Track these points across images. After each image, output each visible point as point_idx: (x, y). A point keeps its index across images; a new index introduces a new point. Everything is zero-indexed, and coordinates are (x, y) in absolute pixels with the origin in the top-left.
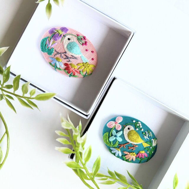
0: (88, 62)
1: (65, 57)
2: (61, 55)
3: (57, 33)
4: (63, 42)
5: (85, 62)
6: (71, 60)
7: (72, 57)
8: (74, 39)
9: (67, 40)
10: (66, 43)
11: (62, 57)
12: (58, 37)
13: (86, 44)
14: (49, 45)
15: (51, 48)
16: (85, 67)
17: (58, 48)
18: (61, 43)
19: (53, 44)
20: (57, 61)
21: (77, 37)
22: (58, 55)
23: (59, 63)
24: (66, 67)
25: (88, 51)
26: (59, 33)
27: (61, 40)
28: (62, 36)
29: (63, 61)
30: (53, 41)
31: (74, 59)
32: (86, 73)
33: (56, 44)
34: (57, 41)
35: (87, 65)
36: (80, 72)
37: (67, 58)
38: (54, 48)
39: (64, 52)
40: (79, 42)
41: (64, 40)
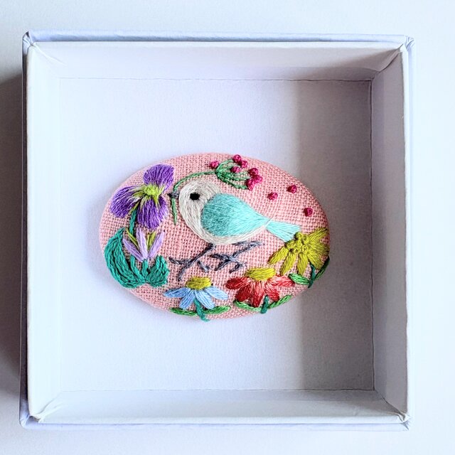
0: (298, 230)
1: (215, 262)
2: (199, 263)
3: (145, 199)
4: (181, 217)
5: (290, 238)
6: (241, 258)
7: (237, 248)
8: (211, 187)
9: (192, 203)
10: (194, 214)
11: (206, 269)
12: (155, 213)
13: (257, 179)
14: (142, 255)
15: (153, 260)
16: (302, 253)
17: (175, 247)
18: (177, 223)
19: (153, 243)
20: (198, 292)
21: (216, 173)
22: (188, 269)
23: (209, 294)
24: (236, 291)
25: (276, 194)
26: (152, 197)
27: (171, 215)
28: (166, 199)
29: (215, 279)
30: (144, 235)
31: (249, 251)
32: (312, 268)
33: (162, 238)
34: (160, 224)
35: (303, 243)
36: (290, 278)
37: (227, 261)
38: (163, 255)
39: (205, 247)
40: (233, 185)
41: (181, 211)
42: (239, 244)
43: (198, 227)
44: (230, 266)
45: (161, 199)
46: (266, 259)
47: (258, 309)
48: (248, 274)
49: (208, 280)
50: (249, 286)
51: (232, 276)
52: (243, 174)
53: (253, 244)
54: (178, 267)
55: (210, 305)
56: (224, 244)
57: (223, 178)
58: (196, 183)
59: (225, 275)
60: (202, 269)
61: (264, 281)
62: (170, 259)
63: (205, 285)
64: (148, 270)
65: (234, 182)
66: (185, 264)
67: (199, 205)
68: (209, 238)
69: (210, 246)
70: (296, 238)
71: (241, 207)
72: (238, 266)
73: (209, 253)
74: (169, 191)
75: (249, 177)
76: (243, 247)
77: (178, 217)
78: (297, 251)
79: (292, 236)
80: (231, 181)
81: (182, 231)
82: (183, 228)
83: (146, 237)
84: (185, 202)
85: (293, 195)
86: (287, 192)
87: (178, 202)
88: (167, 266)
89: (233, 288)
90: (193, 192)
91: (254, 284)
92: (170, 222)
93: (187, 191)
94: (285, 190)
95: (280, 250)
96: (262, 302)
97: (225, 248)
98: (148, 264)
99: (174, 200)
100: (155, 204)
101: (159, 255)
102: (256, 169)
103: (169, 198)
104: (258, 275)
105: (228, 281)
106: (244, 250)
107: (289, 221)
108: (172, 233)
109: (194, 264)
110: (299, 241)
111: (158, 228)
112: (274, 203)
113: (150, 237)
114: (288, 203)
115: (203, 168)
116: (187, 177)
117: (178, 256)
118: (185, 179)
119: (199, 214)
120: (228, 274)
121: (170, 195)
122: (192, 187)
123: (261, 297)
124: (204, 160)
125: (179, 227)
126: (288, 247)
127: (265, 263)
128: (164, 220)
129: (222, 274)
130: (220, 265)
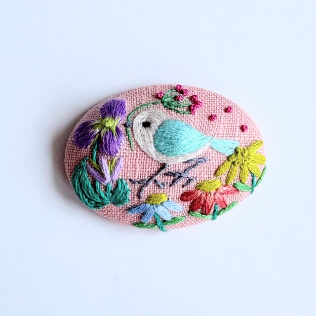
0: (237, 145)
1: (169, 179)
2: (155, 181)
3: (104, 131)
4: (137, 143)
5: (231, 152)
6: (191, 174)
7: (187, 165)
8: (159, 115)
9: (144, 130)
10: (147, 139)
11: (161, 186)
12: (114, 142)
13: (198, 104)
14: (105, 179)
15: (115, 182)
16: (242, 164)
17: (134, 170)
18: (133, 149)
19: (114, 168)
20: (157, 206)
21: (163, 102)
22: (147, 187)
23: (166, 207)
24: (189, 202)
25: (216, 116)
26: (110, 129)
27: (128, 143)
28: (122, 129)
29: (171, 194)
30: (106, 161)
31: (198, 167)
32: (253, 177)
33: (122, 163)
34: (119, 151)
35: (242, 155)
36: (235, 187)
37: (179, 177)
38: (124, 177)
39: (159, 167)
40: (178, 112)
41: (136, 138)
42: (188, 162)
43: (152, 150)
44: (183, 181)
45: (117, 129)
46: (213, 173)
47: (210, 217)
48: (198, 187)
49: (164, 195)
50: (200, 198)
51: (185, 189)
52: (185, 101)
53: (200, 161)
54: (137, 186)
55: (168, 217)
56: (175, 163)
57: (168, 106)
58: (146, 113)
59: (179, 189)
60: (159, 186)
61: (213, 191)
62: (130, 180)
63: (162, 200)
64: (111, 192)
65: (178, 109)
66: (143, 184)
67: (151, 132)
68: (163, 159)
69: (163, 166)
70: (236, 152)
71: (187, 130)
72: (189, 181)
73: (163, 172)
74: (124, 122)
75: (190, 103)
76: (192, 164)
77: (134, 143)
78: (238, 163)
79: (233, 150)
80: (176, 108)
81: (138, 155)
82: (139, 153)
83: (108, 163)
84: (139, 130)
85: (230, 115)
86: (225, 113)
87: (133, 131)
88: (128, 187)
89: (187, 200)
90: (144, 120)
91: (205, 195)
92: (128, 148)
93: (140, 120)
94: (223, 111)
95: (223, 163)
96: (212, 210)
97: (177, 166)
98: (111, 187)
99: (129, 129)
100: (113, 134)
101: (120, 177)
102: (196, 96)
103: (124, 128)
104: (206, 187)
105: (182, 195)
106: (193, 167)
107: (229, 138)
108: (130, 157)
109: (151, 183)
110: (239, 154)
111: (118, 154)
112: (214, 123)
113: (111, 163)
114: (227, 122)
115: (151, 99)
116: (137, 108)
117: (137, 177)
118: (137, 110)
119: (152, 139)
120: (181, 188)
121: (125, 125)
122: (143, 117)
123: (212, 206)
124: (150, 92)
125: (135, 152)
126: (231, 160)
127: (212, 176)
128: (122, 147)
129: (176, 188)
130: (174, 181)
